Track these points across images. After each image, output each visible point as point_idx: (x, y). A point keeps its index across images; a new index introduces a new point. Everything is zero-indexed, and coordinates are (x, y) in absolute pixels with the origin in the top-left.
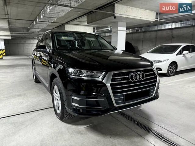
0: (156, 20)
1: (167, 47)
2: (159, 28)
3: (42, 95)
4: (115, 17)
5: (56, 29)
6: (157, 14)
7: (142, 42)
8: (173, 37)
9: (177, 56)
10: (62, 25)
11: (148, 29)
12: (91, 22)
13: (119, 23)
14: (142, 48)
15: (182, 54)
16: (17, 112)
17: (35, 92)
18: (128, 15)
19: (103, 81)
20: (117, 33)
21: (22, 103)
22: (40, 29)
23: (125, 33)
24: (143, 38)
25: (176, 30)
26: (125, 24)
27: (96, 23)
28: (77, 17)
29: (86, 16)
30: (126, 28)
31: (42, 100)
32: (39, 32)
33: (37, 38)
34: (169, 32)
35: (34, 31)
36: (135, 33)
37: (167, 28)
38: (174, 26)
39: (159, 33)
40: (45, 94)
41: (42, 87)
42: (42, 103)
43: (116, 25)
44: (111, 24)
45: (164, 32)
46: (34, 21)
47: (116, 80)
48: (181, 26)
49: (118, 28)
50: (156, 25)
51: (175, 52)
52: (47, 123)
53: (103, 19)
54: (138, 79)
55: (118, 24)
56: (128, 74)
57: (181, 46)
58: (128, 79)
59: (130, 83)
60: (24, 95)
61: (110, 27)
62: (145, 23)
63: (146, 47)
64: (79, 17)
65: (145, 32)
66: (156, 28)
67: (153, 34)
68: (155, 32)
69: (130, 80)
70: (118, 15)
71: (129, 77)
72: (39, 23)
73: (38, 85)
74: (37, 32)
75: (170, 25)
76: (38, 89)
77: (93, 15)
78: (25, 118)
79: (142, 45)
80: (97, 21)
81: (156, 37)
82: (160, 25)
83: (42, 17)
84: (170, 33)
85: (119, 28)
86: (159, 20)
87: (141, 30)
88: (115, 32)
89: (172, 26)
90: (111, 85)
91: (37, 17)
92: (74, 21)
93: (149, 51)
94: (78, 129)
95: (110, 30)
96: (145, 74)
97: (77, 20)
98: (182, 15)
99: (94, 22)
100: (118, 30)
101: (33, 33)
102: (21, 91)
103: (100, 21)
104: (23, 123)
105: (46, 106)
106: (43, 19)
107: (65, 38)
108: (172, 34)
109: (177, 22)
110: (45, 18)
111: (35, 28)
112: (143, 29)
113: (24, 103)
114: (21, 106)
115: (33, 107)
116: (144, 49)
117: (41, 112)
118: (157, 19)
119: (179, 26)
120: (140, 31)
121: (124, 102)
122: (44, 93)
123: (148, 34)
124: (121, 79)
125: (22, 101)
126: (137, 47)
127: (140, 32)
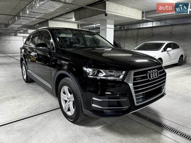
0: (142, 19)
1: (151, 44)
2: (141, 27)
3: (40, 96)
4: (106, 15)
5: (38, 25)
6: (143, 13)
7: (125, 39)
8: (153, 35)
9: (162, 53)
10: (46, 21)
11: (130, 27)
12: (80, 19)
13: (108, 21)
14: (124, 45)
15: (166, 51)
16: (19, 117)
17: (30, 93)
18: (118, 12)
19: (125, 81)
20: (106, 31)
21: (20, 106)
22: (21, 25)
23: (113, 30)
24: (125, 36)
25: (156, 28)
26: (113, 22)
27: (84, 20)
28: (63, 13)
29: (74, 13)
30: (113, 26)
31: (42, 101)
32: (19, 28)
33: (13, 34)
34: (149, 30)
35: (14, 27)
36: (118, 30)
37: (148, 26)
38: (155, 24)
39: (141, 31)
40: (42, 95)
41: (36, 87)
42: (43, 105)
43: (104, 22)
44: (99, 21)
45: (145, 31)
46: (15, 16)
47: (137, 79)
48: (161, 25)
49: (106, 25)
50: (138, 24)
51: (160, 49)
52: (58, 126)
53: (93, 16)
54: (152, 78)
55: (106, 22)
56: (145, 72)
57: (165, 43)
58: (146, 77)
59: (148, 81)
60: (19, 97)
61: (96, 24)
62: (131, 21)
63: (128, 44)
64: (66, 13)
65: (127, 30)
66: (138, 26)
67: (135, 32)
68: (137, 30)
69: (148, 78)
70: (109, 13)
71: (147, 76)
72: (23, 19)
73: (30, 85)
74: (17, 28)
75: (151, 24)
76: (32, 90)
77: (82, 12)
78: (31, 123)
79: (124, 43)
80: (86, 18)
81: (138, 35)
82: (142, 24)
83: (28, 12)
84: (151, 31)
85: (108, 26)
86: (144, 19)
87: (124, 27)
88: (103, 30)
89: (152, 24)
90: (134, 84)
91: (20, 12)
92: (59, 17)
93: (135, 49)
94: (95, 131)
95: (95, 27)
96: (158, 72)
97: (63, 17)
98: (166, 14)
99: (83, 19)
100: (106, 28)
101: (12, 29)
102: (13, 93)
103: (89, 18)
104: (32, 129)
105: (50, 108)
106: (29, 14)
107: (64, 35)
108: (153, 32)
109: (159, 21)
110: (31, 13)
111: (15, 24)
112: (125, 27)
113: (22, 106)
114: (21, 110)
115: (35, 109)
116: (126, 46)
117: (46, 115)
118: (143, 17)
119: (159, 25)
120: (122, 28)
121: (143, 101)
122: (40, 93)
123: (130, 32)
124: (140, 78)
125: (19, 104)
126: (120, 44)
127: (123, 30)
